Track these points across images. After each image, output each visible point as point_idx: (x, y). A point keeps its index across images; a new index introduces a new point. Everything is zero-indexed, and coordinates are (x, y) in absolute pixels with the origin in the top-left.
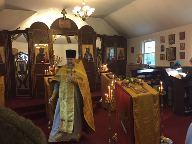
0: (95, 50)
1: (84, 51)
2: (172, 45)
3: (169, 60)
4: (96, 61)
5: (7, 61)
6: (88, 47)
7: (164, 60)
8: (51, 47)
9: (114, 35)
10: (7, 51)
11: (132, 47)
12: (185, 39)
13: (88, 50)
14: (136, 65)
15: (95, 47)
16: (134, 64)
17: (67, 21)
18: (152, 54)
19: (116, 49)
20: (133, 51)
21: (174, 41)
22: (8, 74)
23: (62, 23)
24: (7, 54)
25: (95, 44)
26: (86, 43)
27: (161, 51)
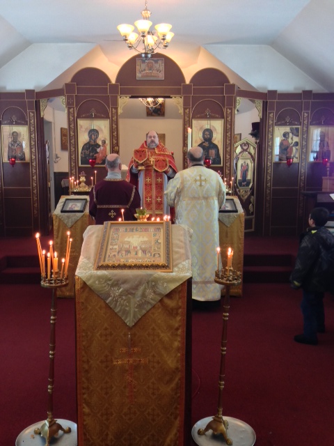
0: (229, 134)
1: (197, 138)
4: (228, 164)
5: (34, 157)
6: (207, 127)
9: (304, 91)
10: (33, 136)
13: (208, 134)
15: (229, 126)
17: (156, 62)
22: (35, 185)
23: (143, 66)
24: (33, 143)
25: (229, 119)
26: (204, 117)
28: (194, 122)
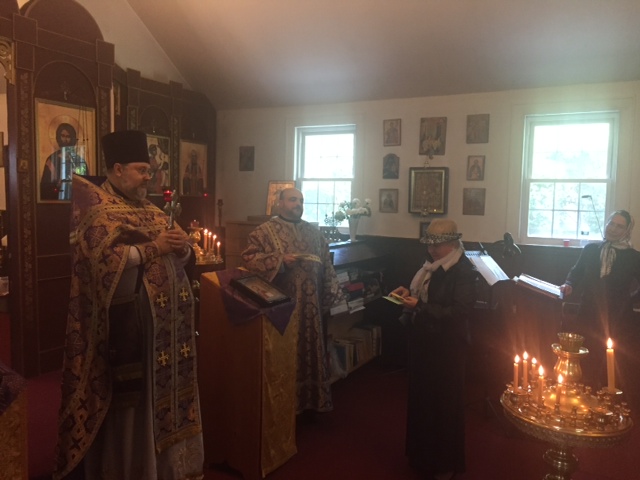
2: (431, 158)
9: (172, 83)
11: (241, 148)
13: (67, 135)
18: (337, 182)
21: (443, 144)
25: (104, 109)
27: (384, 177)
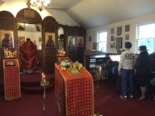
0: (57, 38)
1: (47, 39)
2: (119, 36)
3: (117, 48)
4: (57, 47)
6: (50, 35)
7: (113, 48)
8: (16, 33)
9: (75, 26)
11: (89, 37)
12: (129, 31)
13: (50, 37)
14: (92, 52)
15: (57, 35)
16: (90, 50)
17: (32, 12)
19: (77, 38)
20: (90, 40)
21: (121, 32)
23: (27, 13)
25: (57, 33)
26: (49, 32)
27: (111, 41)
28: (46, 33)
